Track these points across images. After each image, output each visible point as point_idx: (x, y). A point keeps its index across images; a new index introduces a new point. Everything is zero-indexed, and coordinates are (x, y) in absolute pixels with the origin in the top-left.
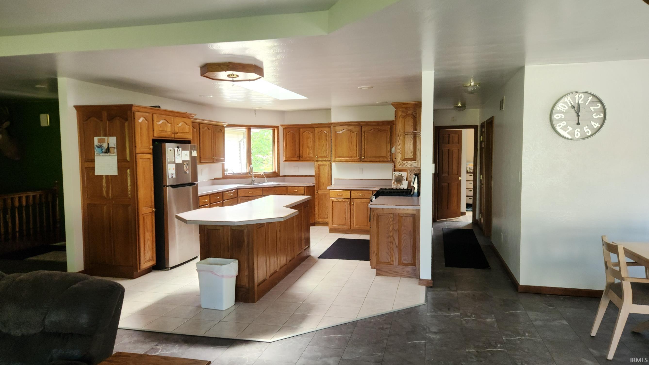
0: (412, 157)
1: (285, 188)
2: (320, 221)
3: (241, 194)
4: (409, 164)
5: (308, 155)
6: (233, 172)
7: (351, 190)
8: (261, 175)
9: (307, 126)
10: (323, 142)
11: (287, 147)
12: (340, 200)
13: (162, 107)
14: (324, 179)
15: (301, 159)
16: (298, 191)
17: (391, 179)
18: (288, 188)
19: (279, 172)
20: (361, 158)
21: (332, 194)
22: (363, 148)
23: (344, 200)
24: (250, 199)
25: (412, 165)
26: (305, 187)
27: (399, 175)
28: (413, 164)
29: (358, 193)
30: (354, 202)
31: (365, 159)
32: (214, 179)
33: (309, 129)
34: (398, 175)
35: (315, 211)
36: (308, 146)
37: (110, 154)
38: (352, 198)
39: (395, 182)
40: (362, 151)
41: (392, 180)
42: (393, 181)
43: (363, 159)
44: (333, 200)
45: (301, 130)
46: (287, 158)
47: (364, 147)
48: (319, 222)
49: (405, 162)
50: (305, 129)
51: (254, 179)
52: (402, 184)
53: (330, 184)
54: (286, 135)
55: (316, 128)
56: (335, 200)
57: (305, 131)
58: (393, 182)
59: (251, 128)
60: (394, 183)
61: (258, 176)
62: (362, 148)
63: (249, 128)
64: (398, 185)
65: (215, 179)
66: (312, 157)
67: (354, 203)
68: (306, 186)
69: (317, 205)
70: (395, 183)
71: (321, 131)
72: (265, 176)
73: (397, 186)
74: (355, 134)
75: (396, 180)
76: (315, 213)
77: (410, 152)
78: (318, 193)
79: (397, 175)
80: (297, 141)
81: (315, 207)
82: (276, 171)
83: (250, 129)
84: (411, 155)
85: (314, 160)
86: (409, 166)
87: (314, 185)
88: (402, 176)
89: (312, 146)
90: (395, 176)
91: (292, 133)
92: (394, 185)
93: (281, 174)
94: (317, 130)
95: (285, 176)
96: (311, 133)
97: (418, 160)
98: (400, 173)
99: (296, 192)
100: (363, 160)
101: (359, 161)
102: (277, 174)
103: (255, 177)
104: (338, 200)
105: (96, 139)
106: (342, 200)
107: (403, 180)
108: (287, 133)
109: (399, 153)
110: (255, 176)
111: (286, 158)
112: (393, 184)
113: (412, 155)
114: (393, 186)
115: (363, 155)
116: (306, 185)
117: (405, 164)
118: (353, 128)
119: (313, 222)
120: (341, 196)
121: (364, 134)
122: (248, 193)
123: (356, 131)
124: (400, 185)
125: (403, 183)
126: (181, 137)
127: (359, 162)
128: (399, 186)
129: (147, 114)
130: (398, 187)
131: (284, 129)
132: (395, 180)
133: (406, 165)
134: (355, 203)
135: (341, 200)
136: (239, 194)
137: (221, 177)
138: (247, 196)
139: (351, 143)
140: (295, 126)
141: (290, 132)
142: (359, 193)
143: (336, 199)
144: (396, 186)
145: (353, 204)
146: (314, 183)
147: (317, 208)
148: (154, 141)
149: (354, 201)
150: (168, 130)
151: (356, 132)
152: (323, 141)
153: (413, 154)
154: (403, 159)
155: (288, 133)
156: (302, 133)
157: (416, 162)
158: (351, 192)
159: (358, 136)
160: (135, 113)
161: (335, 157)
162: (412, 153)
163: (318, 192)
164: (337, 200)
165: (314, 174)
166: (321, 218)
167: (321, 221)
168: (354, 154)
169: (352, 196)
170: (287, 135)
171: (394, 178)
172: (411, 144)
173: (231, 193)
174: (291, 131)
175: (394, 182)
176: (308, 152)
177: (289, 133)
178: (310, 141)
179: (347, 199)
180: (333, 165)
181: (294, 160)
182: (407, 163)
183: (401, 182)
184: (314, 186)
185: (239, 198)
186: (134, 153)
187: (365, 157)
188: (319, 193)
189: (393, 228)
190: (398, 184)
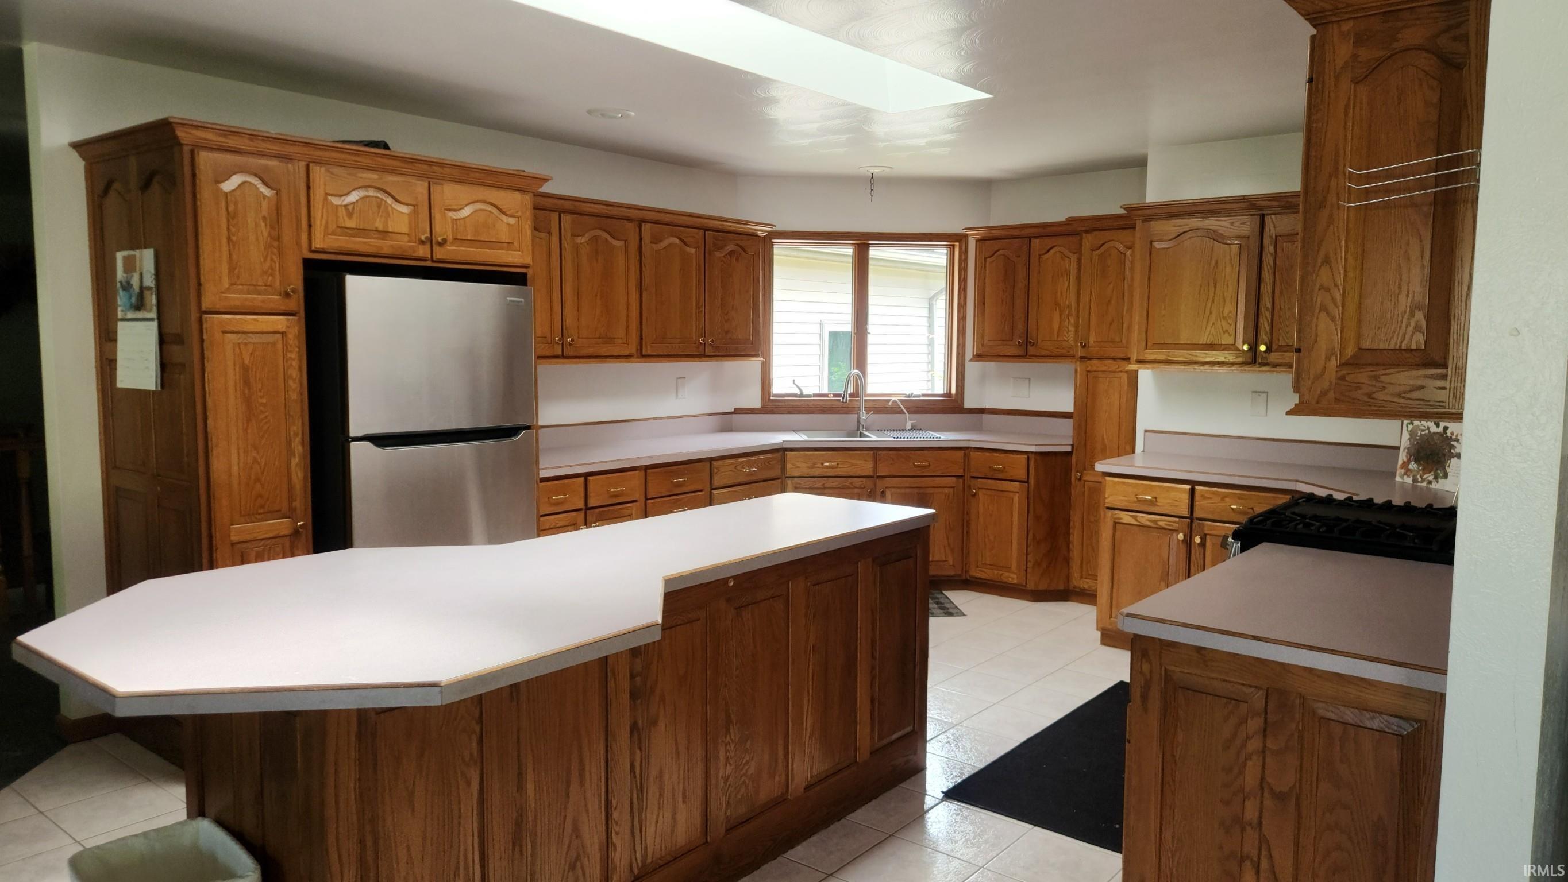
0: (1418, 340)
1: (961, 453)
2: (1086, 587)
3: (795, 466)
4: (1391, 389)
5: (1056, 336)
6: (800, 389)
7: (1193, 484)
8: (890, 403)
9: (1055, 228)
10: (1111, 286)
11: (986, 305)
12: (1144, 519)
13: (398, 147)
14: (1105, 430)
15: (1031, 350)
16: (1004, 468)
17: (1396, 444)
18: (971, 453)
19: (959, 396)
20: (1253, 348)
21: (1115, 494)
22: (1267, 309)
23: (1163, 522)
24: (826, 485)
25: (1417, 394)
26: (1032, 457)
27: (1434, 433)
28: (1423, 387)
29: (1223, 499)
30: (1205, 535)
31: (1274, 357)
32: (733, 410)
33: (1060, 240)
34: (1428, 428)
35: (1071, 546)
36: (1057, 304)
37: (145, 313)
38: (1198, 513)
39: (1409, 461)
40: (1261, 320)
41: (1398, 448)
42: (1402, 457)
43: (1264, 355)
44: (1115, 516)
45: (1036, 243)
46: (983, 345)
47: (1269, 305)
48: (1084, 589)
49: (1363, 377)
50: (1048, 242)
51: (864, 415)
52: (1446, 476)
53: (1128, 448)
54: (985, 265)
55: (1084, 235)
56: (1126, 517)
57: (1054, 247)
58: (1400, 462)
59: (871, 242)
60: (1405, 465)
61: (883, 407)
62: (1263, 309)
63: (862, 243)
64: (1425, 477)
65: (737, 411)
66: (1072, 343)
67: (1204, 538)
68: (1036, 453)
69: (1078, 524)
70: (1410, 467)
71: (1103, 244)
72: (904, 409)
73: (1420, 479)
74: (1235, 249)
75: (1418, 452)
76: (1071, 553)
77: (1404, 303)
78: (1082, 482)
79: (1423, 430)
80: (1021, 284)
81: (1071, 531)
82: (953, 391)
83: (868, 246)
84: (1411, 328)
85: (1074, 356)
86: (1389, 398)
87: (1069, 449)
88: (1450, 439)
89: (1073, 304)
90: (1412, 434)
91: (1004, 255)
92: (1405, 474)
93: (968, 404)
94: (1088, 241)
95: (982, 411)
96: (1070, 255)
97: (1460, 364)
98: (1438, 425)
99: (998, 470)
100: (1263, 358)
101: (1244, 363)
102: (955, 400)
103: (868, 409)
104: (1138, 518)
105: (120, 256)
106: (1155, 521)
107: (1452, 456)
108: (985, 258)
109: (1323, 315)
110: (870, 405)
111: (980, 345)
112: (1400, 471)
113: (1417, 329)
114: (1402, 477)
115: (1264, 336)
116: (1033, 449)
117: (1358, 388)
118: (1227, 224)
119: (1061, 587)
120: (1154, 502)
121: (1271, 249)
122: (822, 464)
123: (1238, 237)
124: (1436, 478)
125: (1448, 470)
126: (469, 259)
127: (1246, 368)
128: (1430, 483)
129: (273, 163)
130: (1424, 484)
131: (978, 243)
132: (1413, 451)
133: (1370, 395)
134: (1208, 537)
135: (1149, 521)
136: (789, 466)
137: (757, 404)
138: (816, 475)
139: (1212, 289)
140: (1016, 232)
141: (998, 253)
142: (1227, 499)
143: (1131, 516)
144: (1415, 480)
145: (1203, 544)
146: (1071, 443)
147: (1075, 538)
148: (309, 265)
149: (1206, 532)
150: (390, 230)
151: (1236, 242)
152: (1110, 283)
153: (1424, 323)
154: (1350, 351)
155: (991, 256)
156: (1040, 255)
157: (1444, 377)
158: (1192, 492)
159: (1244, 257)
160: (196, 152)
161: (1144, 344)
162: (1420, 316)
163: (1085, 478)
164: (1135, 518)
165: (1070, 408)
166: (1089, 575)
167: (1089, 587)
168: (1226, 331)
169: (1196, 509)
170: (987, 264)
171: (1405, 442)
172: (1415, 252)
173: (750, 465)
174: (999, 250)
175: (1405, 459)
176: (1056, 326)
177: (993, 258)
178: (1067, 283)
179: (1177, 519)
180: (1146, 377)
181: (1005, 356)
182: (1376, 378)
183: (1439, 462)
184: (1068, 454)
185: (789, 481)
186: (193, 307)
187: (1274, 347)
188: (1085, 481)
189: (1263, 779)
190: (1426, 470)
